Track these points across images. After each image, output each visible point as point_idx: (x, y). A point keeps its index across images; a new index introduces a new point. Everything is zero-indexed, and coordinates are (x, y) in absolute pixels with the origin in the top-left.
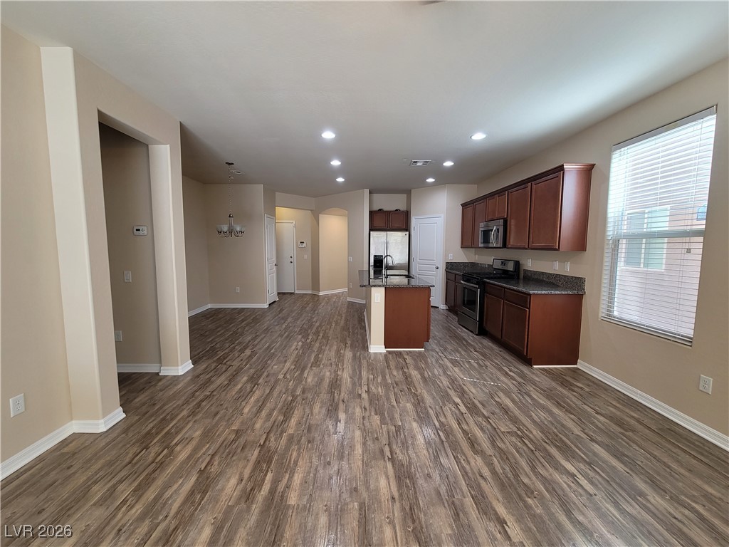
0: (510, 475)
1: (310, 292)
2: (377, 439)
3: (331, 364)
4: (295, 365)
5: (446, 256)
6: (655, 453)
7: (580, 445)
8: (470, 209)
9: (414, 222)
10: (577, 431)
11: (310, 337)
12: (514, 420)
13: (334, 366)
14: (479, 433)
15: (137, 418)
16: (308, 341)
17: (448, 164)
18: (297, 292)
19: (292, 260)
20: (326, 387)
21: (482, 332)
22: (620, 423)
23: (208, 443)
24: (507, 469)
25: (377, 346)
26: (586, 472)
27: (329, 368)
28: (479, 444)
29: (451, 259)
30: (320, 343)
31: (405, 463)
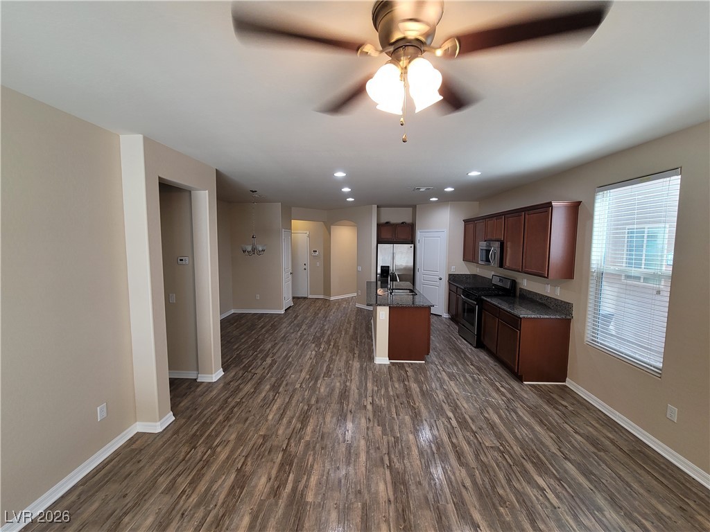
0: (488, 486)
1: (322, 297)
2: (378, 448)
3: (341, 375)
4: (310, 375)
5: (449, 268)
6: (621, 473)
7: (553, 462)
8: (471, 226)
9: (419, 235)
10: (554, 449)
11: (322, 346)
12: (499, 436)
13: (343, 377)
14: (466, 447)
15: (184, 421)
16: (321, 350)
17: (449, 189)
18: (310, 296)
19: (305, 267)
20: (336, 397)
21: (480, 345)
22: (594, 442)
23: (242, 445)
24: (487, 481)
25: (382, 358)
26: (555, 487)
27: (339, 378)
28: (465, 457)
29: (454, 271)
30: (332, 353)
31: (400, 470)
